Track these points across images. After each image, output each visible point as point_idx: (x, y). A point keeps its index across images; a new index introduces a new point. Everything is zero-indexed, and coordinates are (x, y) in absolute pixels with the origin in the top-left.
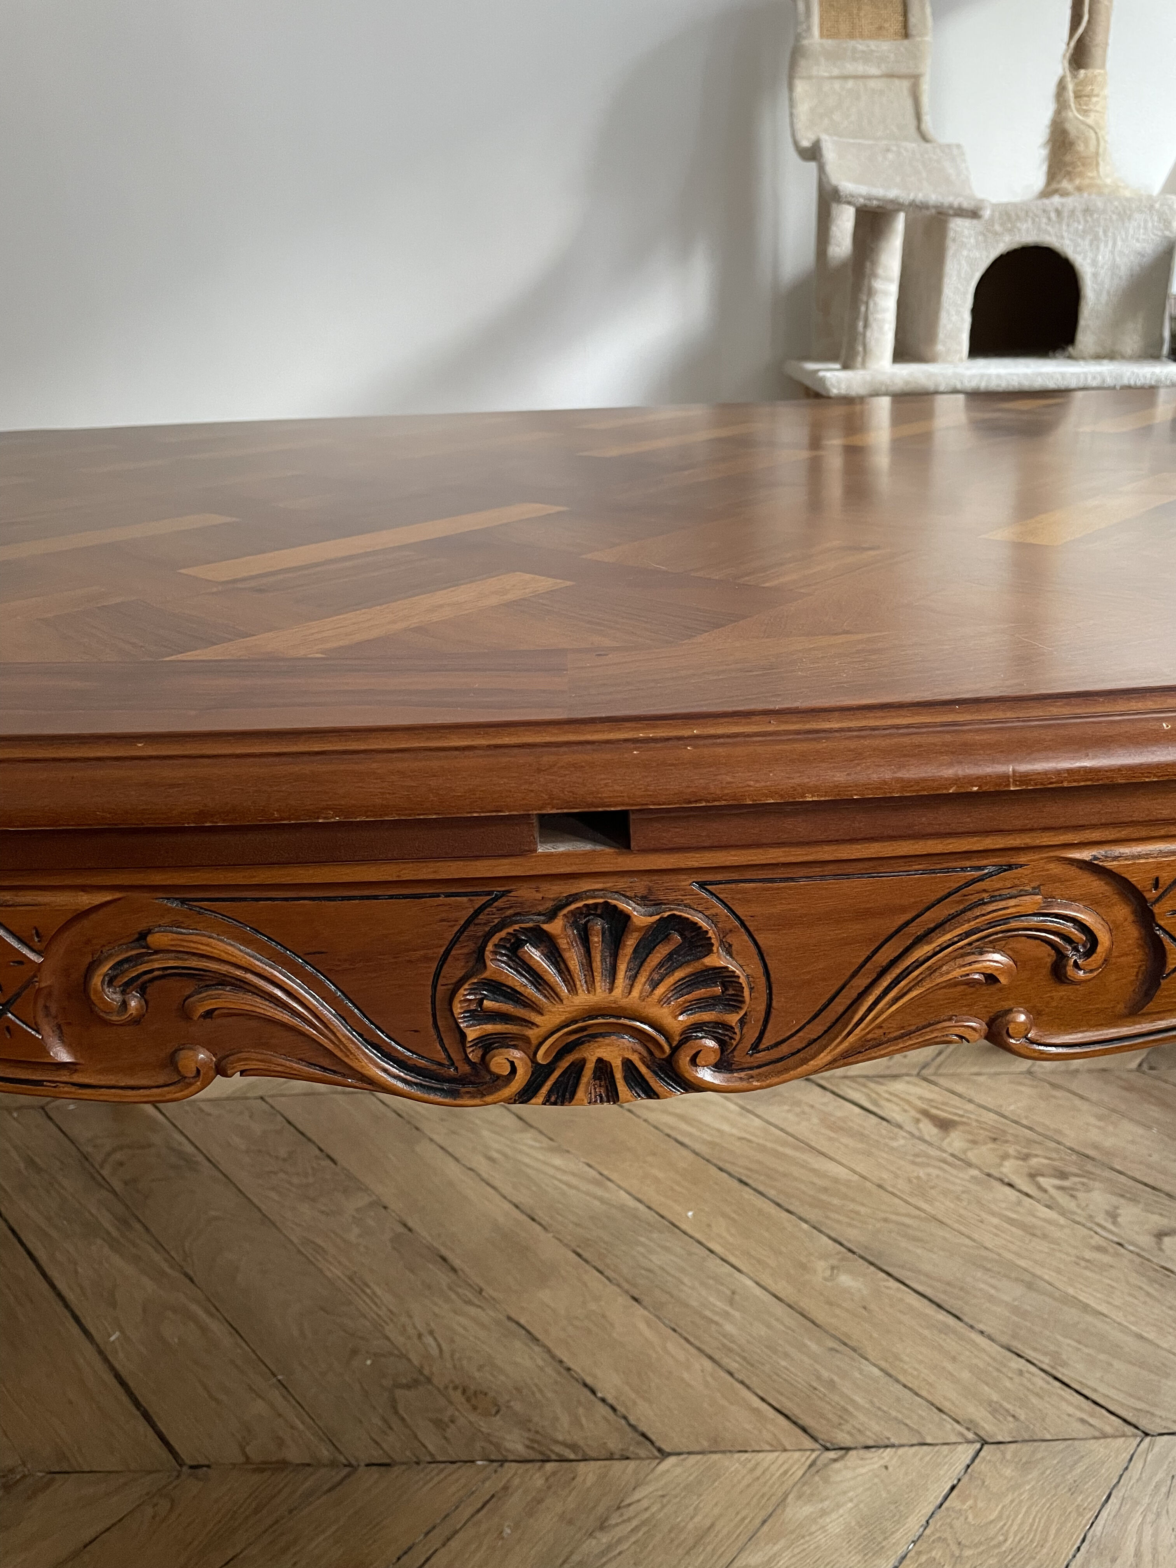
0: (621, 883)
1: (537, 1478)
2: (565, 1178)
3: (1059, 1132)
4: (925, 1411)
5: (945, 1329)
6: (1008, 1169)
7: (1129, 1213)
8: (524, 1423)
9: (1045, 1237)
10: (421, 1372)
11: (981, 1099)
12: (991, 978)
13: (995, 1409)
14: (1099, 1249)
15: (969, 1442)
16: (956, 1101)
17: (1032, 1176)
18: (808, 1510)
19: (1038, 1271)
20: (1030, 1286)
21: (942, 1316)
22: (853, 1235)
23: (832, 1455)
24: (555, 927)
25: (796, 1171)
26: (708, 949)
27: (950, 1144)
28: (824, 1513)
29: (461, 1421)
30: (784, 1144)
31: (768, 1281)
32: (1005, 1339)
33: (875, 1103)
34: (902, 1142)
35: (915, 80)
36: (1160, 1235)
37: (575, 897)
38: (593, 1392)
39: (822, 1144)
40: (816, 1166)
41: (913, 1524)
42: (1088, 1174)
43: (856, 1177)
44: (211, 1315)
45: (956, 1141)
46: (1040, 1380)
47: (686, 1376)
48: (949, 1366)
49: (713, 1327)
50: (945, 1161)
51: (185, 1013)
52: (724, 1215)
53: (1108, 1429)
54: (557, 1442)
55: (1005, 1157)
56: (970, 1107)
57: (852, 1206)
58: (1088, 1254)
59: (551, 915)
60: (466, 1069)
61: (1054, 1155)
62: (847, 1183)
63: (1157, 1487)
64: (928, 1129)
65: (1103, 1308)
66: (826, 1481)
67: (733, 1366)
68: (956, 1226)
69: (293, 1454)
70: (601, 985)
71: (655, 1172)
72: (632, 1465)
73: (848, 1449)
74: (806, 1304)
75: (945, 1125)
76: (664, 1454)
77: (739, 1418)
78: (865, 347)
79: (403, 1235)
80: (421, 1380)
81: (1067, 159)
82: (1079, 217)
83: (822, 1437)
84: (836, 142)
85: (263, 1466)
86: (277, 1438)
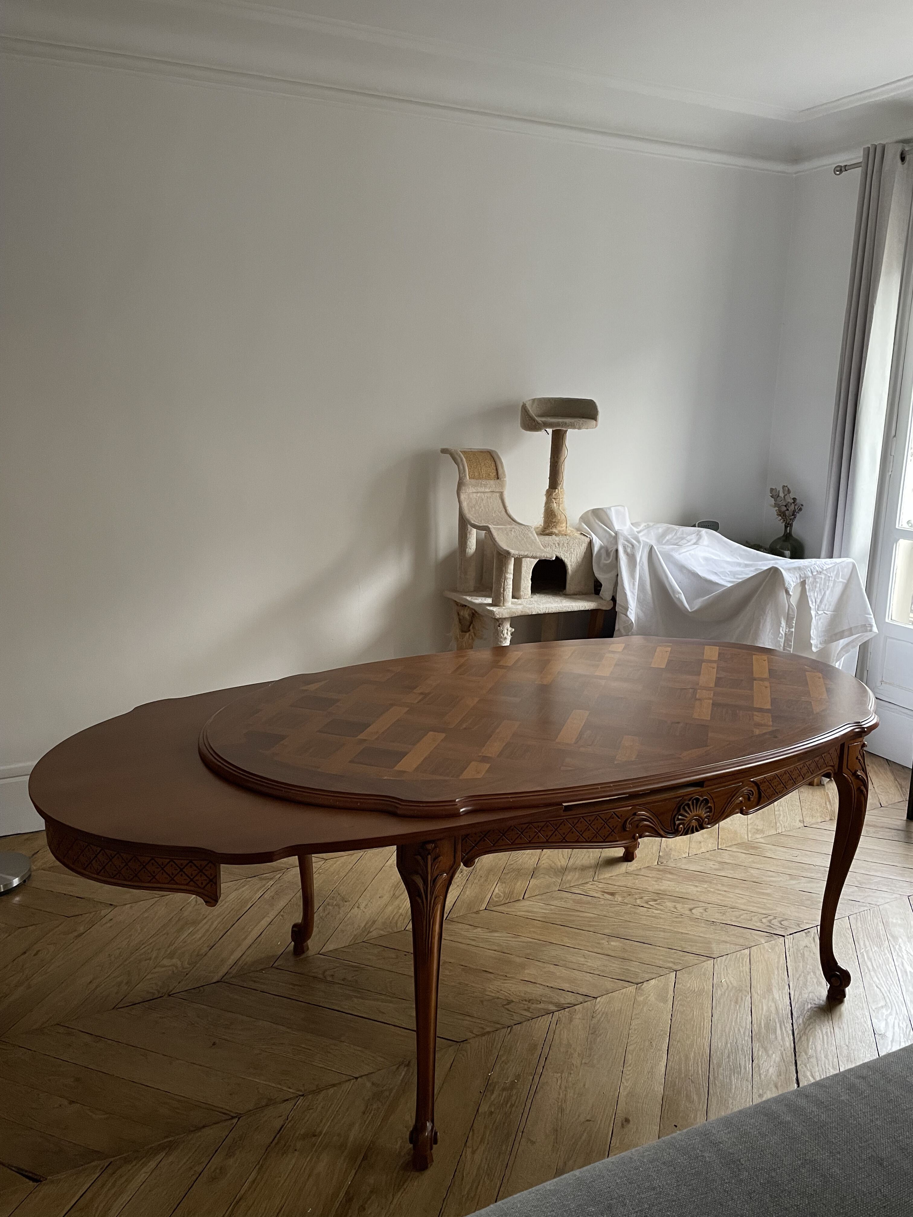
0: (699, 794)
1: (566, 1013)
2: (504, 939)
3: (647, 888)
4: (656, 968)
5: (649, 948)
6: (639, 902)
7: (679, 906)
8: (551, 1003)
9: (661, 918)
10: (508, 1000)
11: (618, 884)
13: (674, 963)
14: (676, 917)
15: (672, 972)
16: (610, 886)
17: (647, 902)
18: (642, 998)
19: (664, 927)
20: (664, 932)
21: (646, 945)
22: (607, 931)
23: (640, 985)
24: (690, 803)
26: (708, 803)
27: (618, 899)
28: (647, 997)
29: (532, 1007)
30: (568, 911)
31: (591, 949)
32: (665, 946)
33: (586, 893)
34: (603, 902)
35: (502, 493)
36: (691, 910)
37: (692, 797)
38: (563, 990)
39: (579, 908)
41: (671, 993)
42: (661, 898)
43: (596, 916)
45: (619, 898)
46: (682, 953)
47: (586, 979)
48: (656, 956)
49: (585, 965)
50: (619, 904)
51: (638, 827)
52: (564, 936)
53: (705, 960)
54: (563, 1004)
55: (636, 899)
56: (616, 887)
57: (601, 924)
58: (674, 920)
59: (689, 800)
60: (673, 830)
61: (649, 895)
63: (724, 969)
64: (608, 896)
65: (686, 932)
66: (642, 990)
67: (598, 973)
68: (635, 921)
69: (488, 1029)
70: (694, 811)
71: (532, 930)
72: (589, 1003)
73: (643, 982)
74: (606, 953)
75: (612, 894)
76: (596, 998)
77: (608, 984)
78: (504, 598)
79: (466, 968)
80: (510, 1002)
81: (554, 520)
82: (565, 545)
83: (634, 982)
84: (494, 528)
85: (483, 1035)
86: (480, 1027)
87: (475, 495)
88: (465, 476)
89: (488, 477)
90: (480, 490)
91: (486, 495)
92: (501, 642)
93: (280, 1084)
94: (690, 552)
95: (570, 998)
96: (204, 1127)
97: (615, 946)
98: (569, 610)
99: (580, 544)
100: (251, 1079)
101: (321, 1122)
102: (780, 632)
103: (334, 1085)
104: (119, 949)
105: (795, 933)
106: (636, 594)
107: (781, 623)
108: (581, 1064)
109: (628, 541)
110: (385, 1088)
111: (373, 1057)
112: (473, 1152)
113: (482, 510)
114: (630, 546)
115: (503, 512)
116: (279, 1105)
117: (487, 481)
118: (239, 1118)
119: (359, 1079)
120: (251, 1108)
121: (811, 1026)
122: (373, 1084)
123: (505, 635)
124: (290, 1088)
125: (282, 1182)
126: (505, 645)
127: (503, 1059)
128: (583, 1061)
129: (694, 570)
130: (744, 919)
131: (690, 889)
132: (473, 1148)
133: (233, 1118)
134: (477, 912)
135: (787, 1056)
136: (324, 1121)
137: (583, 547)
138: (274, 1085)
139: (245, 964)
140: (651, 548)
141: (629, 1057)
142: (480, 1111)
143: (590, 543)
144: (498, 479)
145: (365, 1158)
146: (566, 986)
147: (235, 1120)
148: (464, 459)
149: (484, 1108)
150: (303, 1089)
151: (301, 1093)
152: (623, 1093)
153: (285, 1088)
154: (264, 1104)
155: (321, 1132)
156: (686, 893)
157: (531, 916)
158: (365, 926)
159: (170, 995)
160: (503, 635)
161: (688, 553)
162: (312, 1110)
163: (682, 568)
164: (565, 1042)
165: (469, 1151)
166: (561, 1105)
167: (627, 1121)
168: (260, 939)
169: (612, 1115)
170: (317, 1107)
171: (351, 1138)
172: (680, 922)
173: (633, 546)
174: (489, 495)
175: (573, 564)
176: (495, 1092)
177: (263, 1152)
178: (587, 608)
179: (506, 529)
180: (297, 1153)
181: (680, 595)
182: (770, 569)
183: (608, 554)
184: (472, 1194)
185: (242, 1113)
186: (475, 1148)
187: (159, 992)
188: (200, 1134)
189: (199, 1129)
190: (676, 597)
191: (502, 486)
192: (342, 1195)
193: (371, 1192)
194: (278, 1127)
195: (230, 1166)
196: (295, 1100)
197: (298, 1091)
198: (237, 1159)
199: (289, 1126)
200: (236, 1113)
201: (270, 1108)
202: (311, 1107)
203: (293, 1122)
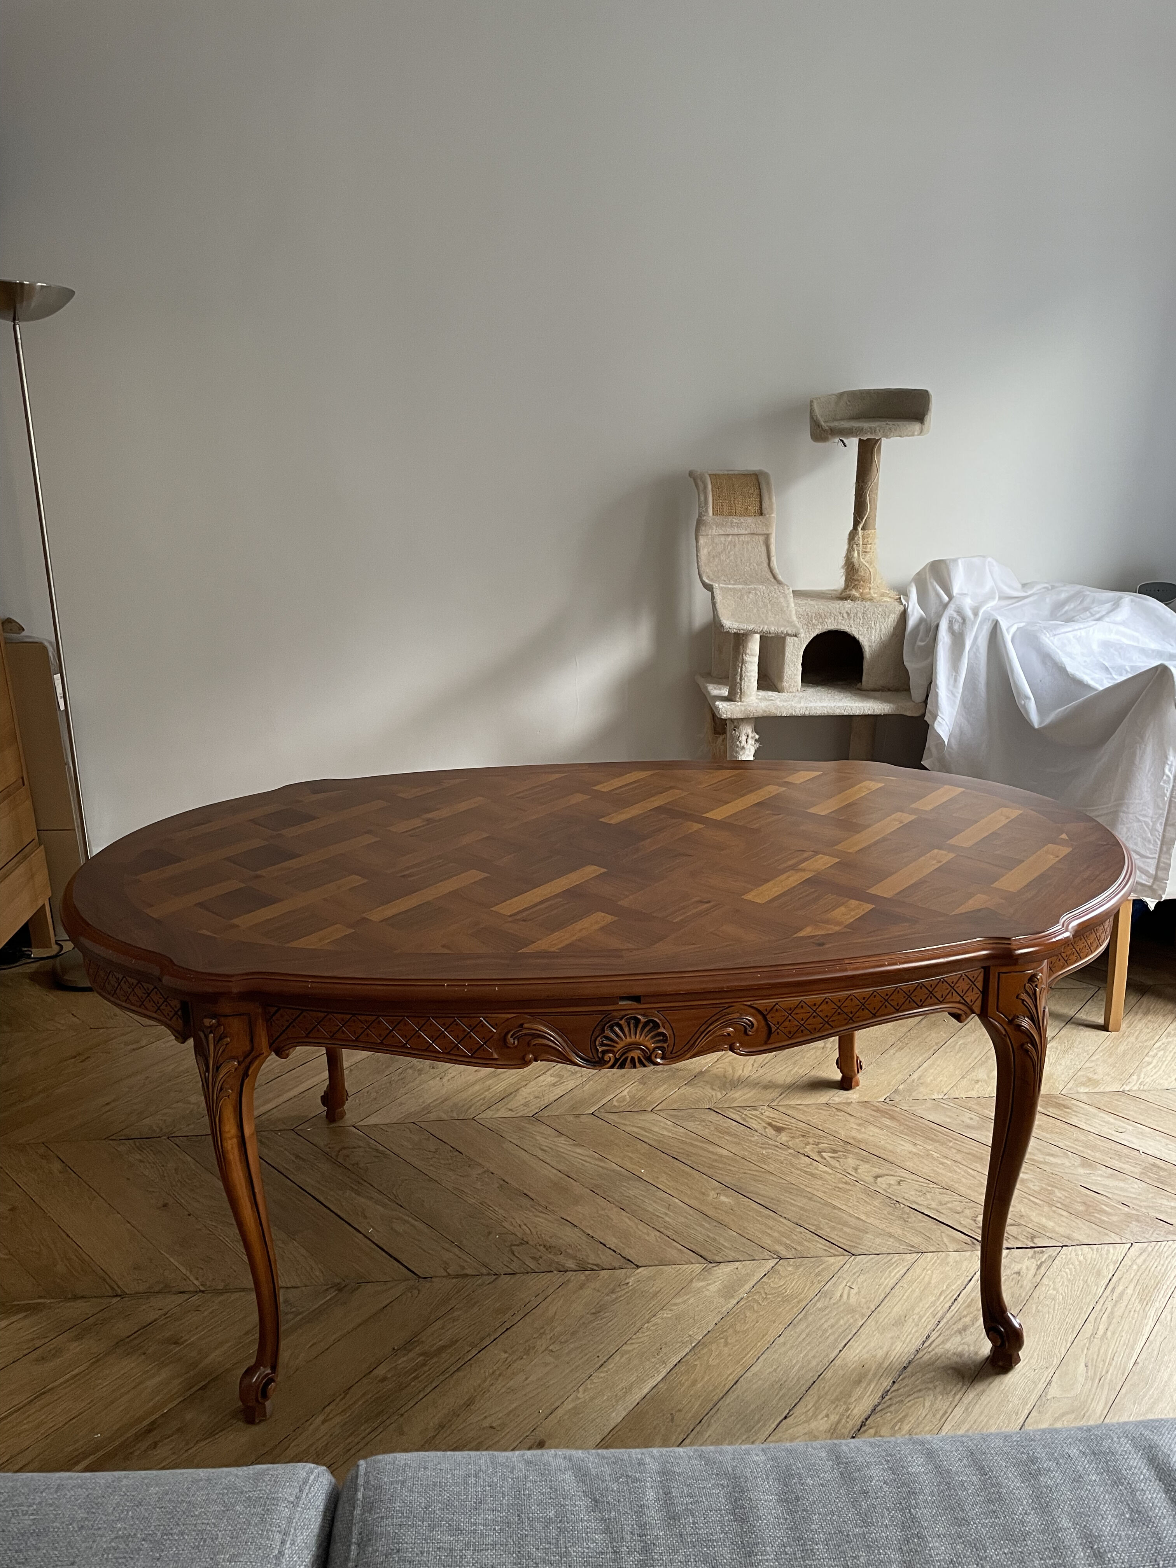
0: (638, 1011)
1: (582, 1276)
2: (585, 1158)
3: (837, 1132)
4: (756, 1248)
5: (768, 1217)
6: (808, 1150)
7: (864, 1167)
8: (574, 1257)
9: (821, 1178)
10: (523, 1239)
11: (799, 1117)
12: (729, 1034)
13: (787, 1247)
14: (846, 1183)
15: (774, 1258)
16: (786, 1118)
17: (819, 1152)
18: (702, 1284)
19: (815, 1192)
20: (810, 1199)
21: (768, 1212)
22: (727, 1180)
23: (713, 1265)
24: (622, 1022)
25: (701, 1152)
26: (659, 1027)
27: (781, 1139)
28: (710, 1284)
29: (544, 1257)
30: (697, 1140)
31: (686, 1200)
32: (795, 1220)
33: (744, 1119)
34: (756, 1137)
35: (767, 537)
36: (876, 1177)
37: (626, 1015)
38: (605, 1245)
39: (717, 1141)
40: (711, 1150)
41: (747, 1287)
42: (848, 1151)
43: (730, 1154)
44: (416, 1220)
45: (784, 1137)
46: (809, 1235)
47: (647, 1238)
48: (769, 1231)
49: (660, 1219)
50: (777, 1147)
51: (529, 1044)
52: (665, 1173)
53: (837, 1253)
54: (589, 1264)
55: (808, 1143)
56: (793, 1121)
57: (729, 1168)
58: (841, 1185)
59: (621, 1019)
60: (597, 1059)
61: (833, 1143)
62: (727, 1157)
63: (854, 1274)
64: (770, 1132)
65: (843, 1207)
66: (710, 1274)
67: (669, 1234)
68: (780, 1175)
69: (469, 1271)
70: (633, 1037)
71: (631, 1155)
72: (624, 1271)
73: (720, 1263)
74: (704, 1209)
75: (779, 1130)
76: (638, 1267)
77: (672, 1253)
78: (741, 690)
79: (504, 1185)
80: (523, 1242)
81: (855, 577)
82: (860, 615)
83: (709, 1258)
84: (721, 588)
85: (457, 1276)
86: (460, 1266)
87: (723, 539)
88: (707, 511)
89: (746, 513)
90: (729, 531)
91: (742, 538)
92: (737, 752)
93: (191, 1271)
94: (1075, 633)
95: (606, 1258)
96: (82, 1297)
97: (723, 1203)
98: (846, 713)
99: (885, 615)
100: (168, 1256)
101: (196, 1329)
102: (1164, 773)
104: (161, 1072)
105: (1017, 1248)
106: (959, 696)
107: (1167, 758)
108: (546, 1350)
109: (960, 612)
110: (294, 1309)
111: (312, 1268)
112: (324, 1421)
113: (731, 561)
114: (960, 620)
115: (766, 565)
116: (169, 1296)
117: (741, 518)
118: (122, 1298)
120: (141, 1290)
121: (920, 1394)
123: (744, 743)
124: (197, 1279)
125: (101, 1386)
126: (744, 758)
127: (456, 1314)
128: (551, 1348)
129: (1062, 663)
130: (950, 1209)
131: (903, 1147)
132: (328, 1415)
133: (117, 1296)
134: (578, 1116)
135: (844, 1427)
136: (199, 1329)
137: (891, 620)
138: (184, 1271)
139: (268, 1120)
140: (996, 626)
141: (617, 1357)
142: (374, 1372)
143: (904, 615)
144: (761, 514)
145: (203, 1388)
146: (612, 1241)
147: (115, 1300)
148: (710, 486)
149: (381, 1371)
150: (208, 1284)
151: (202, 1289)
152: (569, 1405)
153: (192, 1278)
154: (157, 1290)
155: (185, 1341)
156: (891, 1151)
157: (643, 1136)
158: (429, 1104)
159: (168, 1138)
160: (740, 742)
161: (1070, 635)
162: (198, 1312)
163: (1047, 658)
164: (550, 1313)
165: (321, 1418)
166: (476, 1396)
168: (306, 1093)
169: (529, 1430)
170: (206, 1310)
171: (207, 1361)
172: (846, 1191)
173: (964, 620)
174: (747, 539)
175: (874, 645)
176: (410, 1354)
177: (113, 1345)
178: (877, 712)
179: (740, 590)
180: (143, 1357)
181: (1027, 701)
182: (1156, 668)
183: (928, 631)
185: (128, 1292)
186: (330, 1416)
187: (161, 1130)
188: (72, 1304)
189: (75, 1298)
190: (1021, 704)
191: (768, 525)
192: (146, 1422)
193: (178, 1430)
194: (149, 1321)
195: (68, 1350)
196: (191, 1295)
197: (202, 1285)
198: (81, 1345)
199: (161, 1323)
200: (122, 1291)
201: (160, 1295)
202: (200, 1308)
203: (169, 1319)
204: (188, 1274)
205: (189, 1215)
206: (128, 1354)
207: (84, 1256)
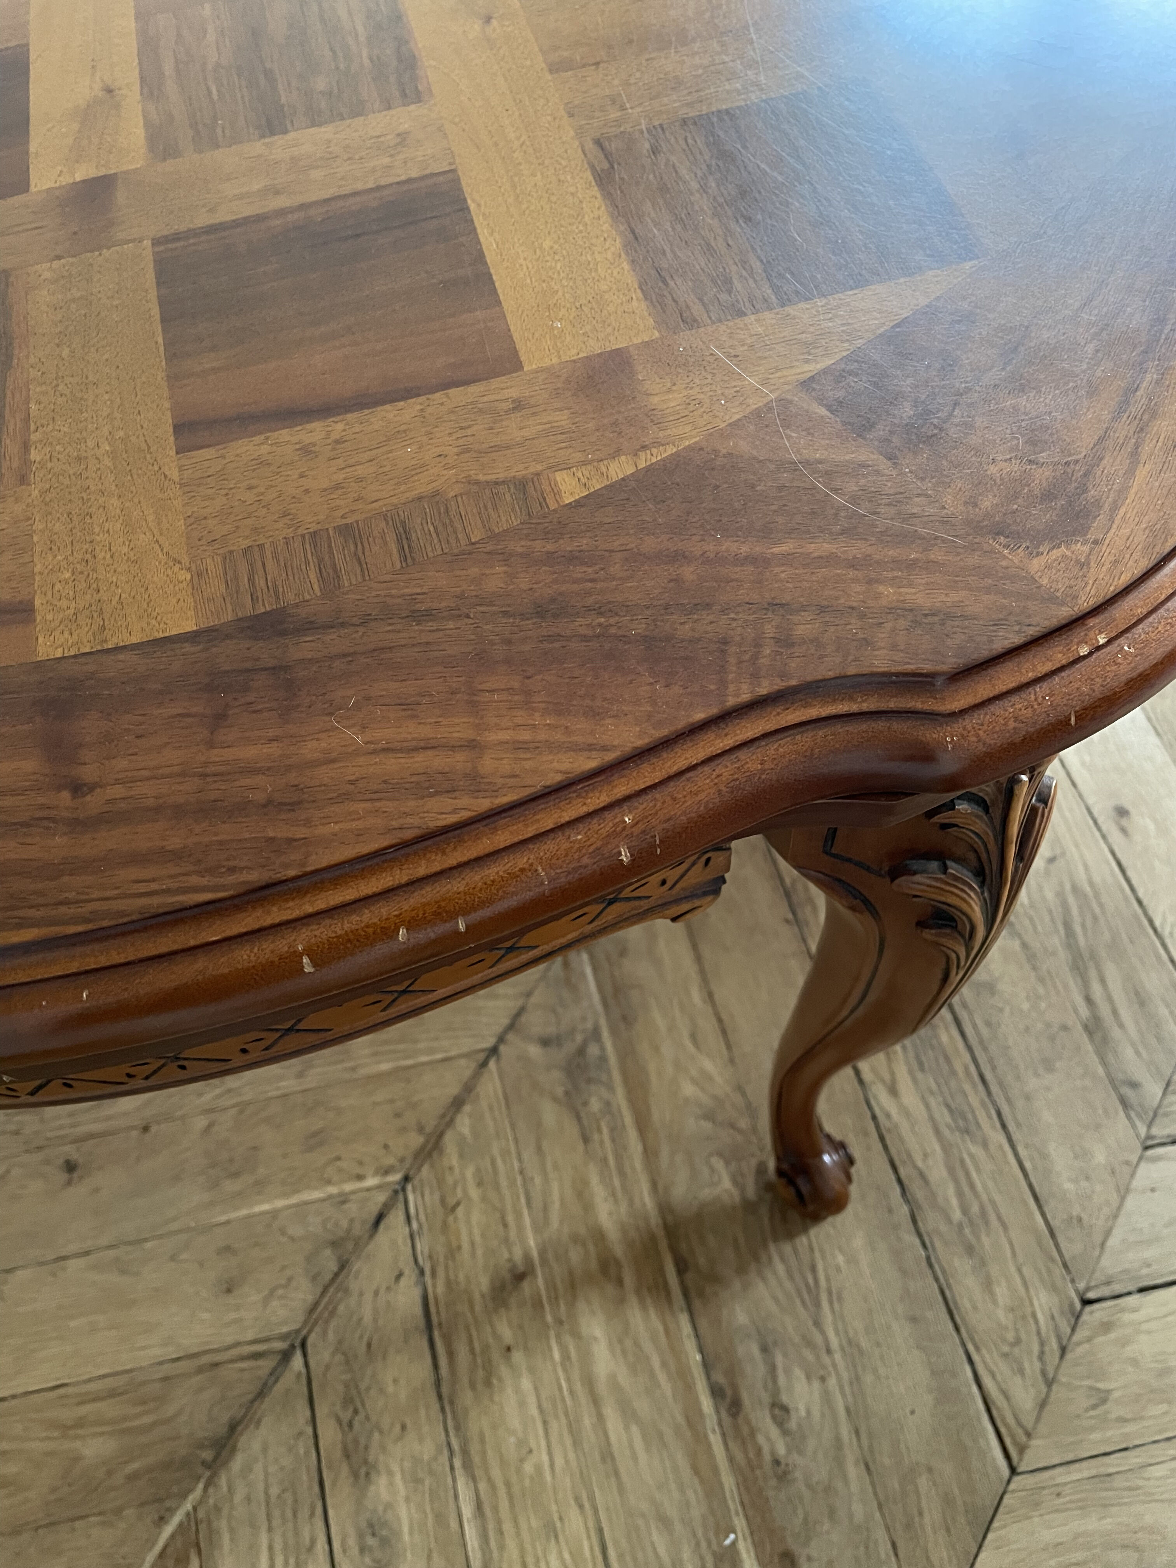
93: (329, 1182)
96: (233, 1427)
100: (244, 1212)
101: (505, 1225)
103: (457, 1104)
112: (893, 1091)
116: (371, 1247)
118: (303, 1345)
119: (502, 1048)
120: (310, 1298)
122: (545, 1042)
124: (360, 1177)
125: (545, 1458)
132: (883, 1081)
133: (286, 1356)
136: (510, 1219)
138: (317, 1195)
145: (682, 1267)
147: (297, 1362)
150: (390, 1161)
151: (396, 1177)
153: (348, 1187)
154: (333, 1266)
155: (528, 1259)
162: (460, 1211)
167: (1122, 812)
170: (465, 1191)
177: (437, 1406)
180: (518, 1356)
184: (975, 1209)
185: (296, 1327)
186: (887, 1077)
192: (706, 1403)
193: (765, 1349)
194: (418, 1310)
195: (389, 1506)
196: (401, 1206)
197: (386, 1172)
198: (390, 1473)
199: (441, 1289)
200: (283, 1337)
201: (357, 1266)
202: (451, 1201)
203: (441, 1273)
204: (333, 1190)
205: (146, 1129)
206: (488, 1383)
207: (93, 1387)
